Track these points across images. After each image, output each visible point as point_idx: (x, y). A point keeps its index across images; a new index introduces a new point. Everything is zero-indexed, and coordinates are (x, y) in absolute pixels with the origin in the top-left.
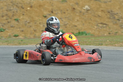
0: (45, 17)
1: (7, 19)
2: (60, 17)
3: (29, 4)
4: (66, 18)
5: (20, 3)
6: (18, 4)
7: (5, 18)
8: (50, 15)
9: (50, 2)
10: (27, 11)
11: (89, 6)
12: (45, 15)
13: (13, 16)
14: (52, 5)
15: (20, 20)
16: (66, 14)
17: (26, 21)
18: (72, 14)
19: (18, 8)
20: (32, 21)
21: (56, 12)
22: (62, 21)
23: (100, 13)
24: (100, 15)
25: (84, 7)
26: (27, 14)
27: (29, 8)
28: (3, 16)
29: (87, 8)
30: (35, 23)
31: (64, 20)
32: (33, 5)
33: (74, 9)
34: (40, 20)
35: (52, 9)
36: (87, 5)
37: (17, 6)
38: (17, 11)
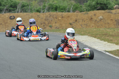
0: (71, 24)
1: (44, 26)
2: (81, 24)
3: (61, 15)
4: (85, 25)
5: (55, 15)
6: (53, 15)
7: (42, 25)
8: (74, 23)
9: (76, 14)
10: (58, 20)
11: (102, 17)
12: (70, 23)
13: (48, 23)
14: (77, 16)
15: (52, 26)
16: (86, 22)
17: (57, 27)
18: (89, 22)
19: (54, 18)
20: (60, 27)
21: (79, 21)
22: (82, 27)
23: (109, 21)
24: (109, 23)
25: (99, 17)
26: (58, 22)
27: (60, 18)
28: (41, 24)
29: (101, 18)
30: (63, 28)
31: (83, 26)
32: (64, 16)
33: (92, 18)
34: (66, 26)
35: (76, 19)
36: (101, 16)
37: (53, 17)
38: (52, 21)
